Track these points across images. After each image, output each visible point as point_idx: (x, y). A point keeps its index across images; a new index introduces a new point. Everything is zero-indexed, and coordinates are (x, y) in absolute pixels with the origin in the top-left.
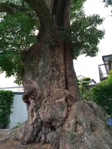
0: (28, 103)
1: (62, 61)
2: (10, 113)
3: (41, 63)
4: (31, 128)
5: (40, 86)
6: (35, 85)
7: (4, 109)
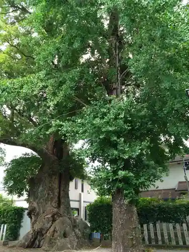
0: (31, 217)
1: (56, 186)
2: (20, 226)
3: (41, 188)
4: (31, 236)
5: (38, 206)
6: (35, 205)
7: (16, 223)
